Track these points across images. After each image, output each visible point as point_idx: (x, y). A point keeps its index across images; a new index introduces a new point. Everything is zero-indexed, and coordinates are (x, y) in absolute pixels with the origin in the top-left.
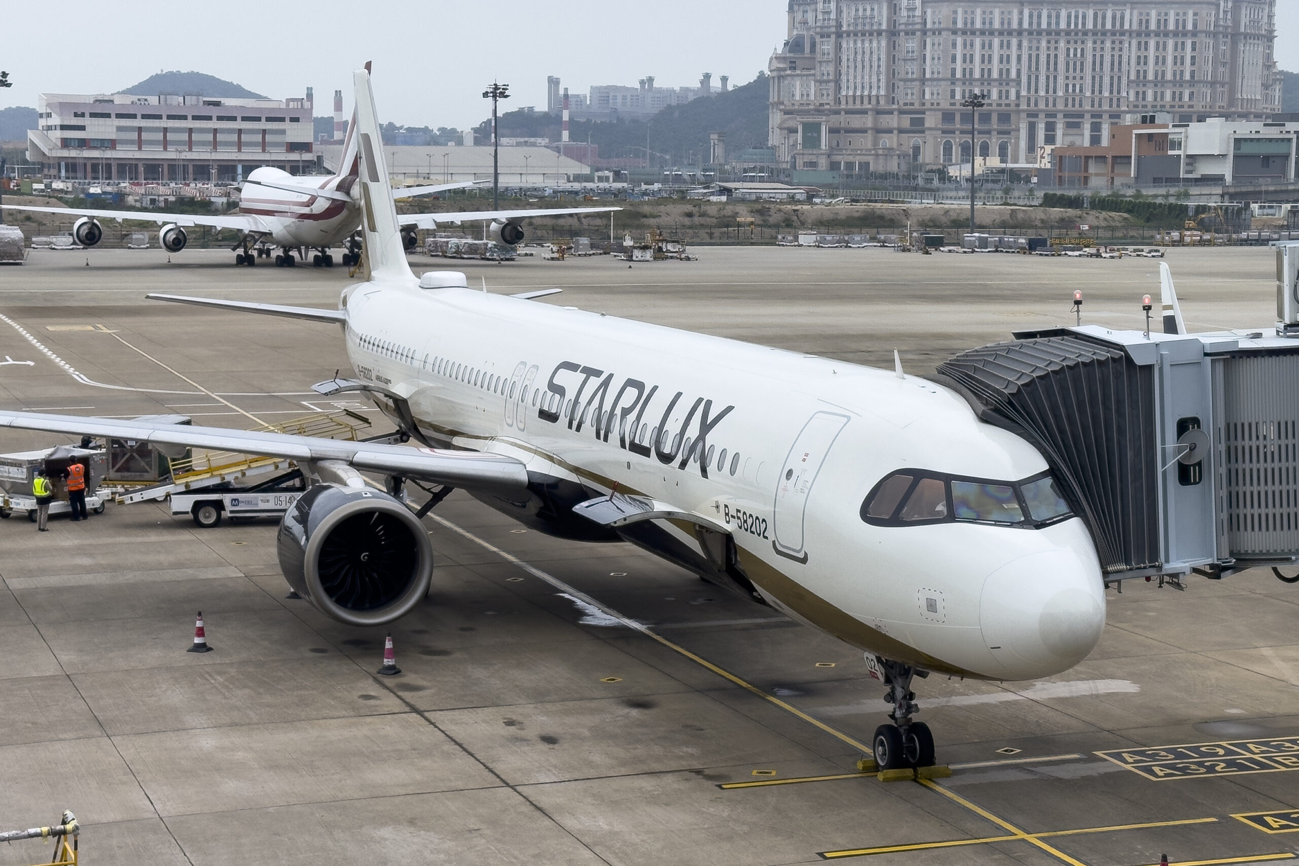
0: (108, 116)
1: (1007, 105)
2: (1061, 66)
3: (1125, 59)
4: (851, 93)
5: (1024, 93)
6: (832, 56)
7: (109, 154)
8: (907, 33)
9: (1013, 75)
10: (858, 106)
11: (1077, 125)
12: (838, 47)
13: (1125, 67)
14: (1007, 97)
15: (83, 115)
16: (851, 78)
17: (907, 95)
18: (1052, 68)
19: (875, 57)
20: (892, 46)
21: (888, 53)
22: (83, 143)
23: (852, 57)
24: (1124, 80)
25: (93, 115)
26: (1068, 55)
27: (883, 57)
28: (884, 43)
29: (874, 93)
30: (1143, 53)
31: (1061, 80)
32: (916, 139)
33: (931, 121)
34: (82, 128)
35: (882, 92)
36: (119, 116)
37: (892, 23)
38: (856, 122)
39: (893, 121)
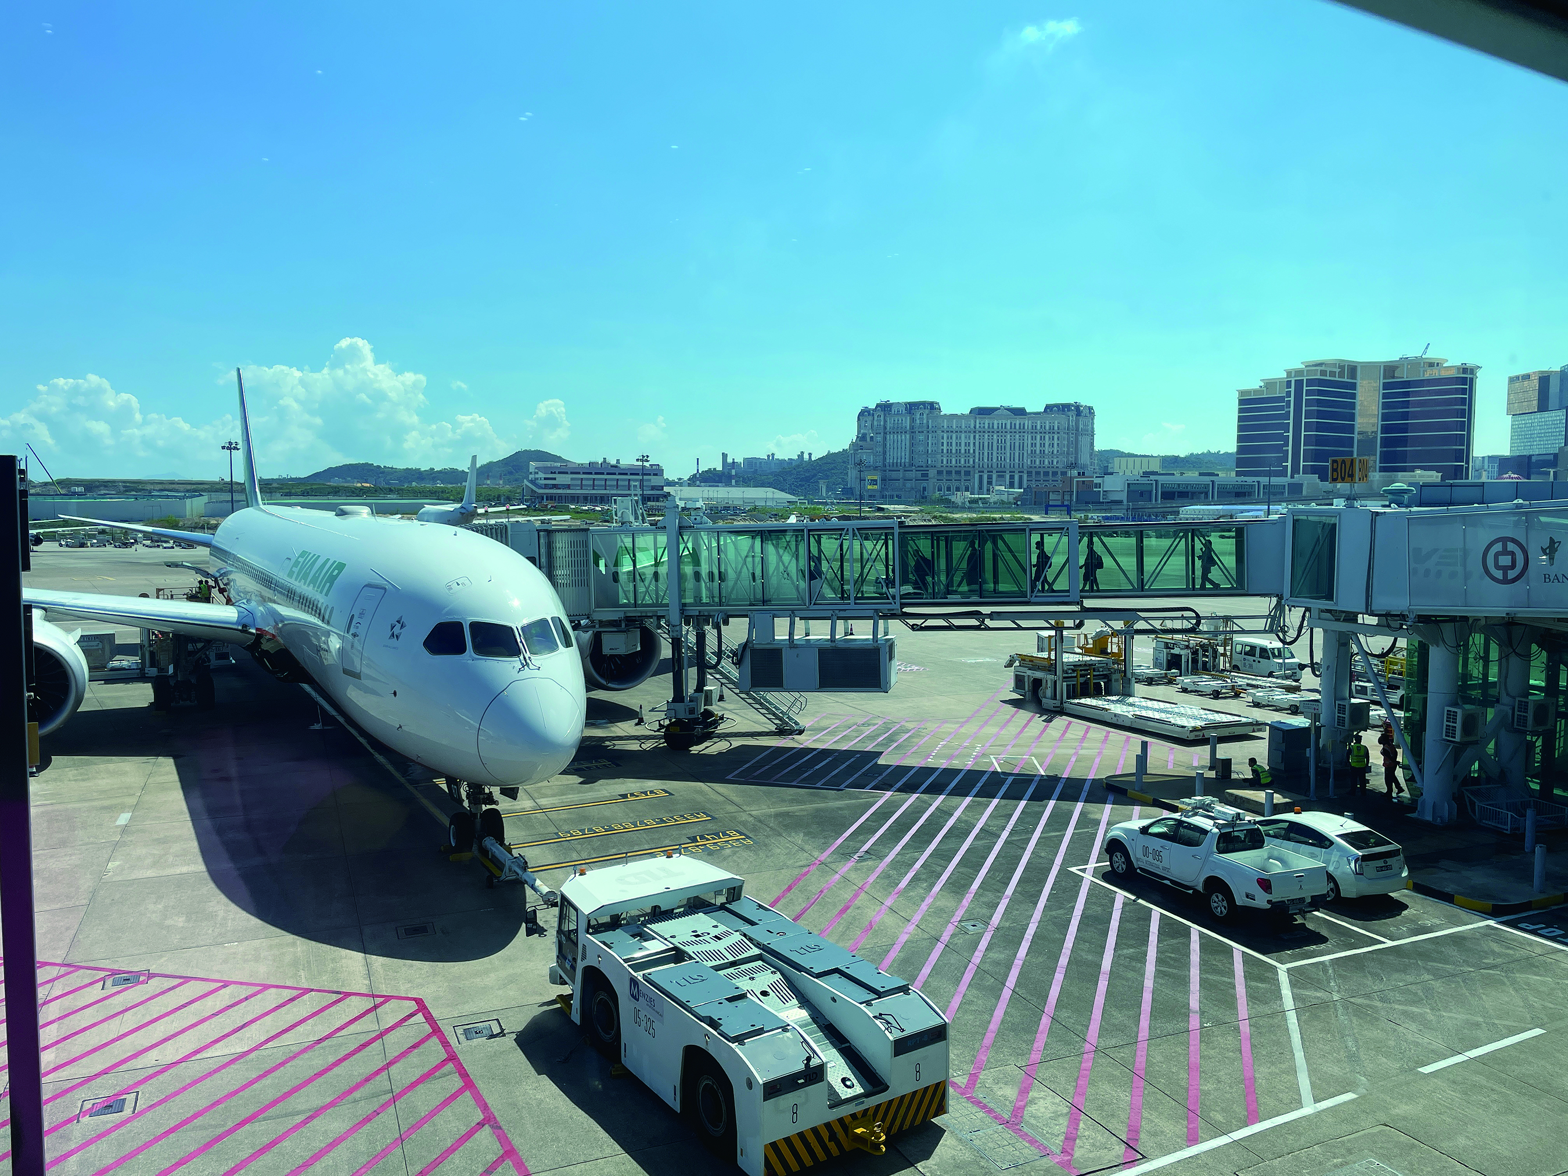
0: (567, 473)
1: (969, 467)
2: (995, 448)
3: (1025, 445)
4: (891, 461)
5: (977, 460)
6: (882, 442)
7: (569, 491)
8: (919, 432)
9: (972, 451)
10: (895, 468)
11: (1002, 476)
12: (885, 439)
13: (1025, 448)
14: (968, 463)
15: (555, 473)
16: (891, 454)
17: (920, 461)
18: (990, 449)
19: (903, 444)
20: (912, 438)
21: (910, 441)
22: (555, 486)
23: (892, 444)
24: (1025, 454)
25: (559, 473)
26: (998, 442)
27: (908, 444)
28: (908, 436)
29: (903, 461)
30: (1034, 442)
31: (995, 454)
32: (924, 484)
33: (932, 473)
34: (555, 479)
35: (907, 461)
36: (572, 473)
37: (912, 427)
38: (894, 475)
39: (912, 474)
